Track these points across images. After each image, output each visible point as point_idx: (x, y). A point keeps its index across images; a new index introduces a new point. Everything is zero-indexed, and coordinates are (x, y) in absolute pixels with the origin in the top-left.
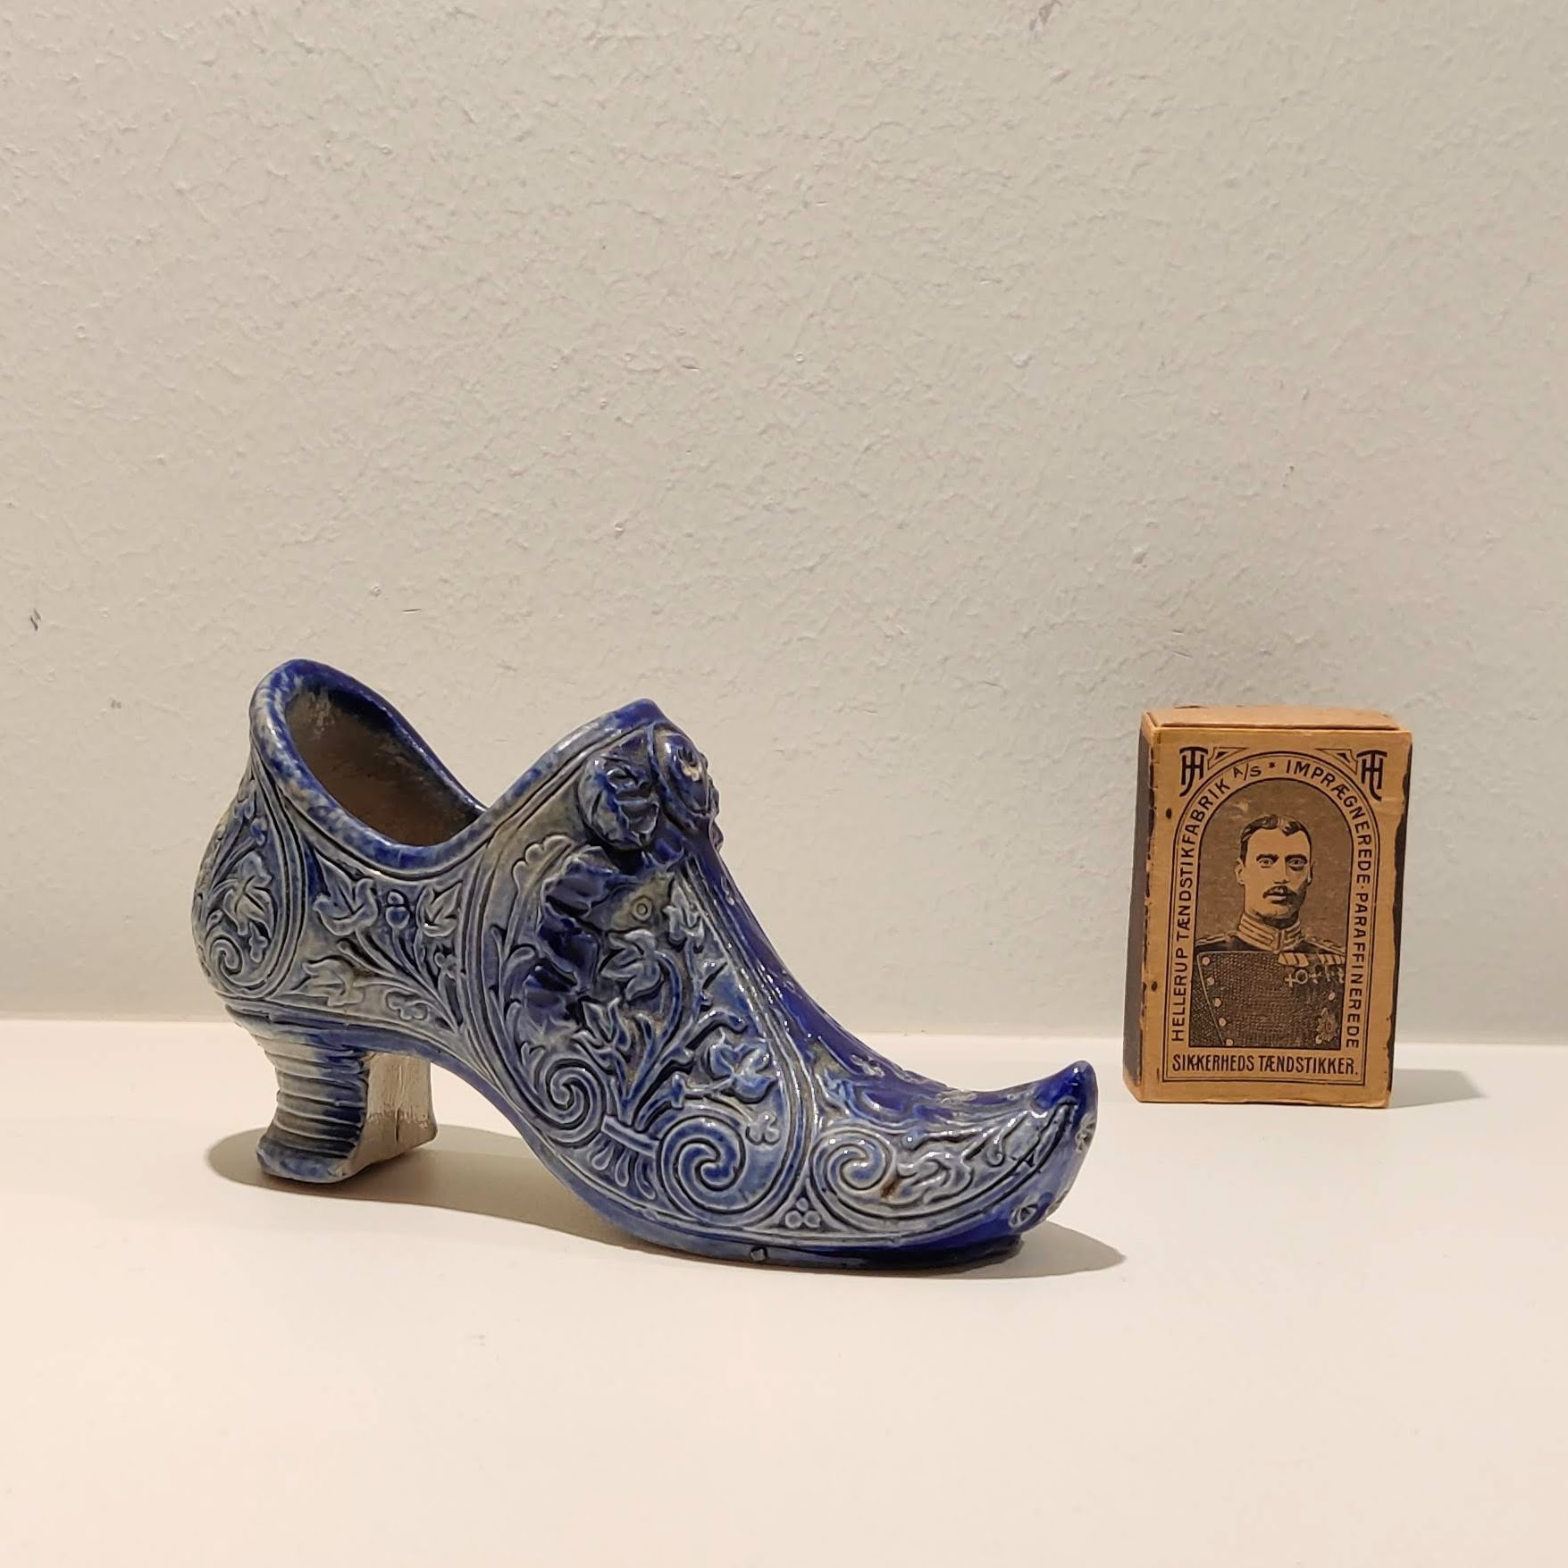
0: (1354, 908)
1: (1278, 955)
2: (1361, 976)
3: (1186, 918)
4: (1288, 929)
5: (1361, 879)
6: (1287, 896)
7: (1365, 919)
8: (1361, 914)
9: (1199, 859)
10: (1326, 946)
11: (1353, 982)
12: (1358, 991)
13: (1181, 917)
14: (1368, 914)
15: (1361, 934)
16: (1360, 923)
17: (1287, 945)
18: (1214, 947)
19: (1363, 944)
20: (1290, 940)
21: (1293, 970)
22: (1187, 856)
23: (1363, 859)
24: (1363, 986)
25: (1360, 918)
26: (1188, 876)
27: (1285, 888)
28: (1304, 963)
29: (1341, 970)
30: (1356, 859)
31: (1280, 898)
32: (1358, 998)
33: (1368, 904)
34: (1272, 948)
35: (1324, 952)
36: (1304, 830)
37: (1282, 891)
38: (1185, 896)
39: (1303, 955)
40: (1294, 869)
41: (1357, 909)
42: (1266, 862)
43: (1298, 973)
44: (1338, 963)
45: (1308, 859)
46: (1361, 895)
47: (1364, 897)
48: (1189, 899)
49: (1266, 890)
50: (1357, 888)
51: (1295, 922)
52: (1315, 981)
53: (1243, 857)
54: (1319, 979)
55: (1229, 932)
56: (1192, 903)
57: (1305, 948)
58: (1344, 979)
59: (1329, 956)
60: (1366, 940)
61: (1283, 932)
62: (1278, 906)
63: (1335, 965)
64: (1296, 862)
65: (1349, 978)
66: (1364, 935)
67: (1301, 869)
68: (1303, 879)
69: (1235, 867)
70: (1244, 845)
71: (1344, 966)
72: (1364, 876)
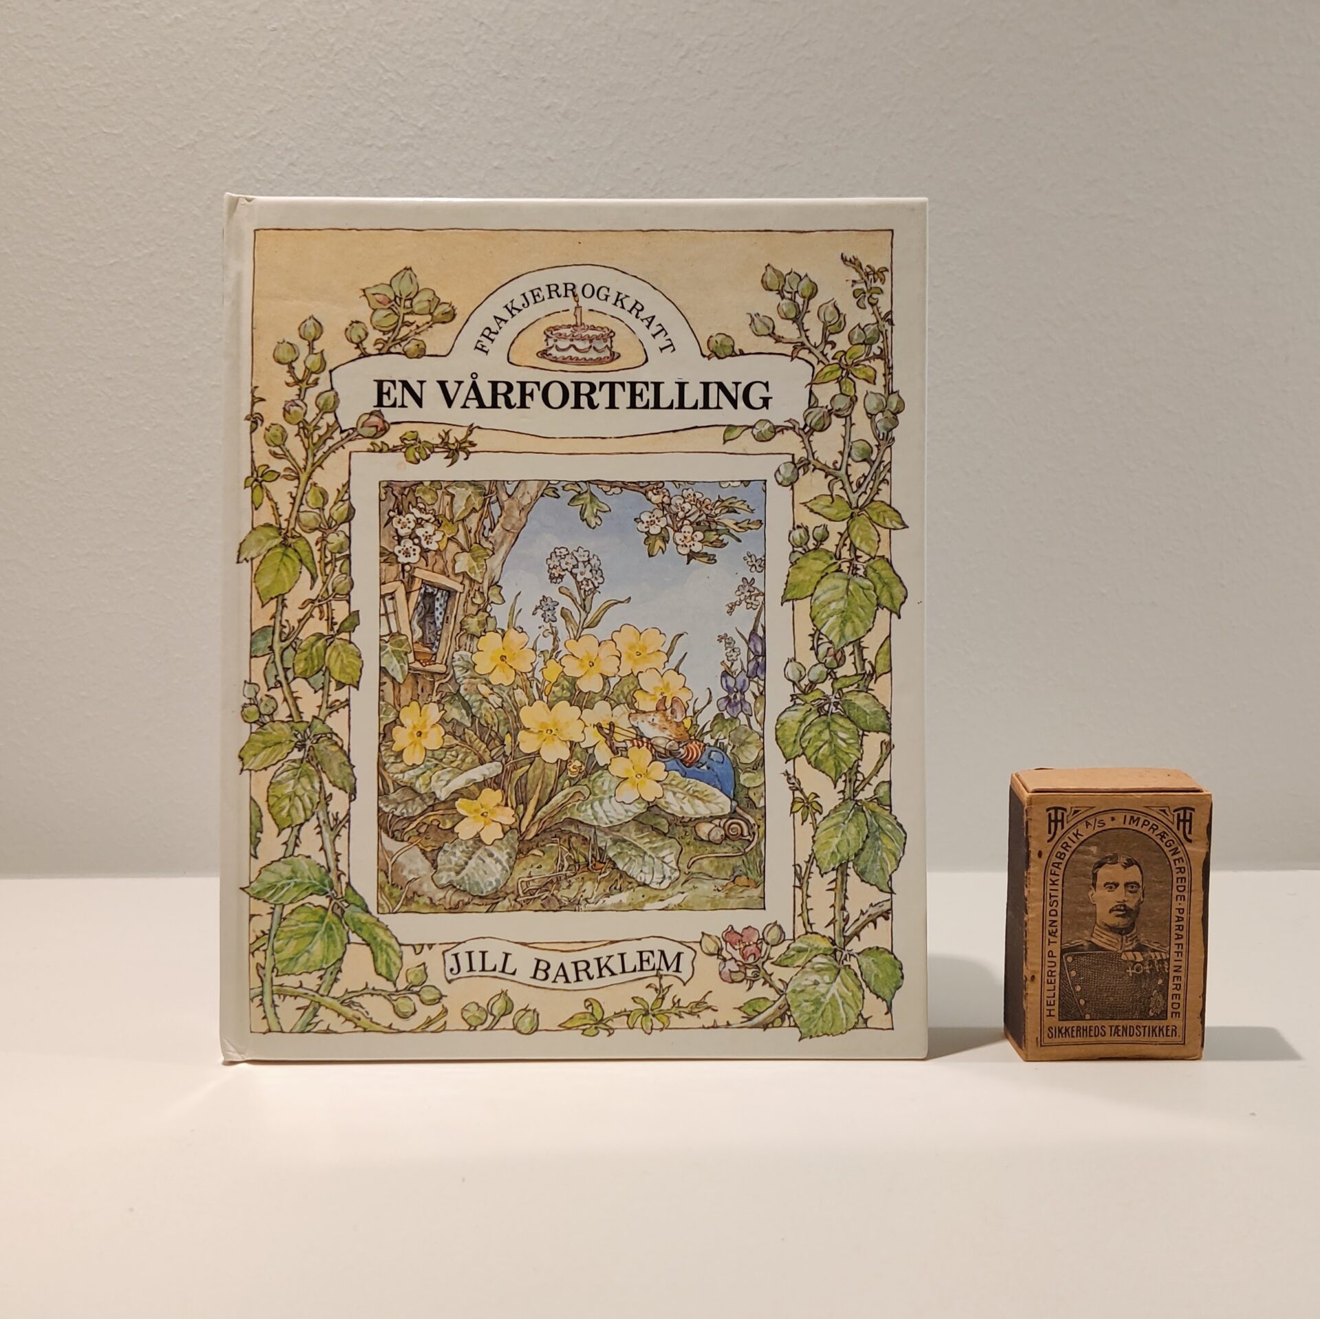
0: (1174, 919)
1: (1121, 954)
2: (1181, 967)
3: (1054, 929)
4: (1128, 935)
5: (1179, 898)
6: (1126, 911)
7: (1183, 926)
8: (1178, 923)
9: (1063, 886)
10: (1155, 946)
11: (1175, 971)
12: (1179, 978)
13: (1051, 929)
14: (1184, 923)
15: (1179, 937)
16: (1179, 929)
17: (1127, 946)
18: (1075, 949)
19: (1182, 944)
20: (1129, 943)
21: (1132, 964)
22: (1054, 884)
23: (1180, 884)
24: (1182, 974)
25: (1179, 926)
26: (1055, 899)
27: (1125, 906)
28: (1140, 959)
29: (1166, 963)
30: (1175, 885)
31: (1121, 913)
32: (1179, 982)
33: (1185, 915)
34: (1117, 949)
35: (1154, 951)
36: (1137, 864)
37: (1122, 908)
38: (1053, 913)
39: (1139, 953)
40: (1131, 892)
41: (1177, 919)
42: (1111, 888)
43: (1135, 966)
44: (1164, 958)
45: (1141, 884)
46: (1179, 909)
47: (1181, 911)
48: (1056, 915)
49: (1111, 907)
50: (1175, 904)
51: (1132, 930)
52: (1148, 971)
53: (1094, 885)
54: (1151, 970)
55: (1086, 938)
56: (1058, 918)
57: (1141, 948)
58: (1168, 969)
59: (1157, 954)
60: (1183, 941)
61: (1124, 938)
62: (1120, 918)
63: (1162, 960)
64: (1132, 887)
65: (1172, 969)
66: (1182, 937)
67: (1136, 892)
68: (1137, 899)
69: (1088, 891)
70: (1095, 876)
71: (1168, 960)
72: (1181, 896)
